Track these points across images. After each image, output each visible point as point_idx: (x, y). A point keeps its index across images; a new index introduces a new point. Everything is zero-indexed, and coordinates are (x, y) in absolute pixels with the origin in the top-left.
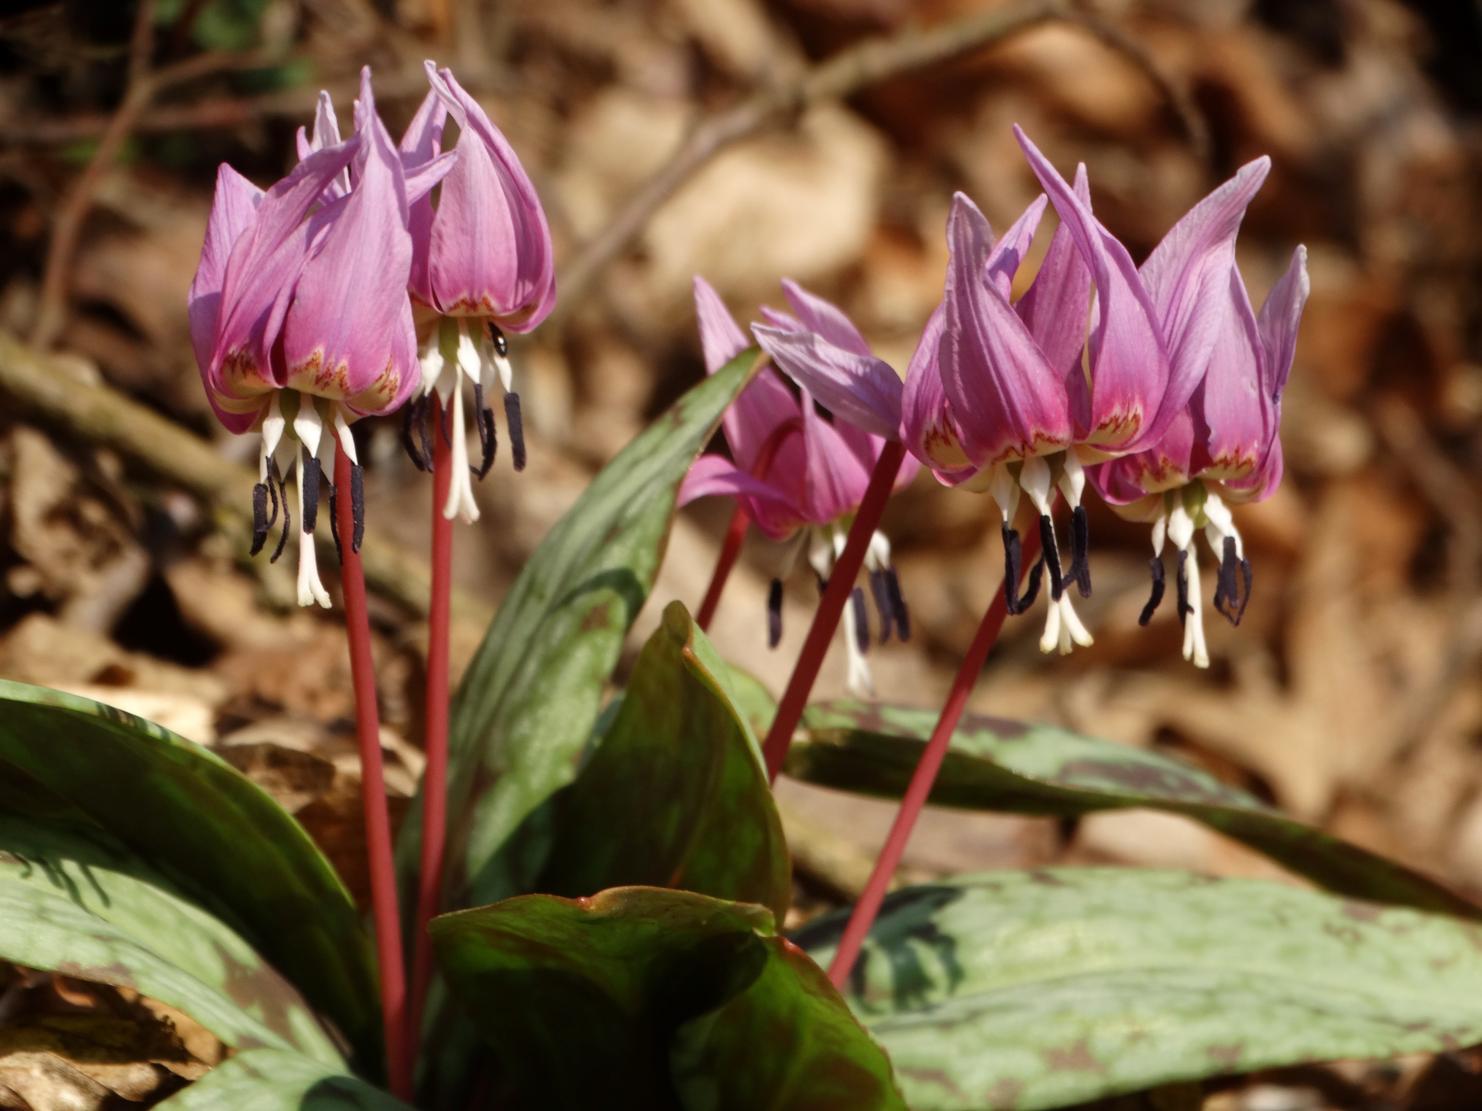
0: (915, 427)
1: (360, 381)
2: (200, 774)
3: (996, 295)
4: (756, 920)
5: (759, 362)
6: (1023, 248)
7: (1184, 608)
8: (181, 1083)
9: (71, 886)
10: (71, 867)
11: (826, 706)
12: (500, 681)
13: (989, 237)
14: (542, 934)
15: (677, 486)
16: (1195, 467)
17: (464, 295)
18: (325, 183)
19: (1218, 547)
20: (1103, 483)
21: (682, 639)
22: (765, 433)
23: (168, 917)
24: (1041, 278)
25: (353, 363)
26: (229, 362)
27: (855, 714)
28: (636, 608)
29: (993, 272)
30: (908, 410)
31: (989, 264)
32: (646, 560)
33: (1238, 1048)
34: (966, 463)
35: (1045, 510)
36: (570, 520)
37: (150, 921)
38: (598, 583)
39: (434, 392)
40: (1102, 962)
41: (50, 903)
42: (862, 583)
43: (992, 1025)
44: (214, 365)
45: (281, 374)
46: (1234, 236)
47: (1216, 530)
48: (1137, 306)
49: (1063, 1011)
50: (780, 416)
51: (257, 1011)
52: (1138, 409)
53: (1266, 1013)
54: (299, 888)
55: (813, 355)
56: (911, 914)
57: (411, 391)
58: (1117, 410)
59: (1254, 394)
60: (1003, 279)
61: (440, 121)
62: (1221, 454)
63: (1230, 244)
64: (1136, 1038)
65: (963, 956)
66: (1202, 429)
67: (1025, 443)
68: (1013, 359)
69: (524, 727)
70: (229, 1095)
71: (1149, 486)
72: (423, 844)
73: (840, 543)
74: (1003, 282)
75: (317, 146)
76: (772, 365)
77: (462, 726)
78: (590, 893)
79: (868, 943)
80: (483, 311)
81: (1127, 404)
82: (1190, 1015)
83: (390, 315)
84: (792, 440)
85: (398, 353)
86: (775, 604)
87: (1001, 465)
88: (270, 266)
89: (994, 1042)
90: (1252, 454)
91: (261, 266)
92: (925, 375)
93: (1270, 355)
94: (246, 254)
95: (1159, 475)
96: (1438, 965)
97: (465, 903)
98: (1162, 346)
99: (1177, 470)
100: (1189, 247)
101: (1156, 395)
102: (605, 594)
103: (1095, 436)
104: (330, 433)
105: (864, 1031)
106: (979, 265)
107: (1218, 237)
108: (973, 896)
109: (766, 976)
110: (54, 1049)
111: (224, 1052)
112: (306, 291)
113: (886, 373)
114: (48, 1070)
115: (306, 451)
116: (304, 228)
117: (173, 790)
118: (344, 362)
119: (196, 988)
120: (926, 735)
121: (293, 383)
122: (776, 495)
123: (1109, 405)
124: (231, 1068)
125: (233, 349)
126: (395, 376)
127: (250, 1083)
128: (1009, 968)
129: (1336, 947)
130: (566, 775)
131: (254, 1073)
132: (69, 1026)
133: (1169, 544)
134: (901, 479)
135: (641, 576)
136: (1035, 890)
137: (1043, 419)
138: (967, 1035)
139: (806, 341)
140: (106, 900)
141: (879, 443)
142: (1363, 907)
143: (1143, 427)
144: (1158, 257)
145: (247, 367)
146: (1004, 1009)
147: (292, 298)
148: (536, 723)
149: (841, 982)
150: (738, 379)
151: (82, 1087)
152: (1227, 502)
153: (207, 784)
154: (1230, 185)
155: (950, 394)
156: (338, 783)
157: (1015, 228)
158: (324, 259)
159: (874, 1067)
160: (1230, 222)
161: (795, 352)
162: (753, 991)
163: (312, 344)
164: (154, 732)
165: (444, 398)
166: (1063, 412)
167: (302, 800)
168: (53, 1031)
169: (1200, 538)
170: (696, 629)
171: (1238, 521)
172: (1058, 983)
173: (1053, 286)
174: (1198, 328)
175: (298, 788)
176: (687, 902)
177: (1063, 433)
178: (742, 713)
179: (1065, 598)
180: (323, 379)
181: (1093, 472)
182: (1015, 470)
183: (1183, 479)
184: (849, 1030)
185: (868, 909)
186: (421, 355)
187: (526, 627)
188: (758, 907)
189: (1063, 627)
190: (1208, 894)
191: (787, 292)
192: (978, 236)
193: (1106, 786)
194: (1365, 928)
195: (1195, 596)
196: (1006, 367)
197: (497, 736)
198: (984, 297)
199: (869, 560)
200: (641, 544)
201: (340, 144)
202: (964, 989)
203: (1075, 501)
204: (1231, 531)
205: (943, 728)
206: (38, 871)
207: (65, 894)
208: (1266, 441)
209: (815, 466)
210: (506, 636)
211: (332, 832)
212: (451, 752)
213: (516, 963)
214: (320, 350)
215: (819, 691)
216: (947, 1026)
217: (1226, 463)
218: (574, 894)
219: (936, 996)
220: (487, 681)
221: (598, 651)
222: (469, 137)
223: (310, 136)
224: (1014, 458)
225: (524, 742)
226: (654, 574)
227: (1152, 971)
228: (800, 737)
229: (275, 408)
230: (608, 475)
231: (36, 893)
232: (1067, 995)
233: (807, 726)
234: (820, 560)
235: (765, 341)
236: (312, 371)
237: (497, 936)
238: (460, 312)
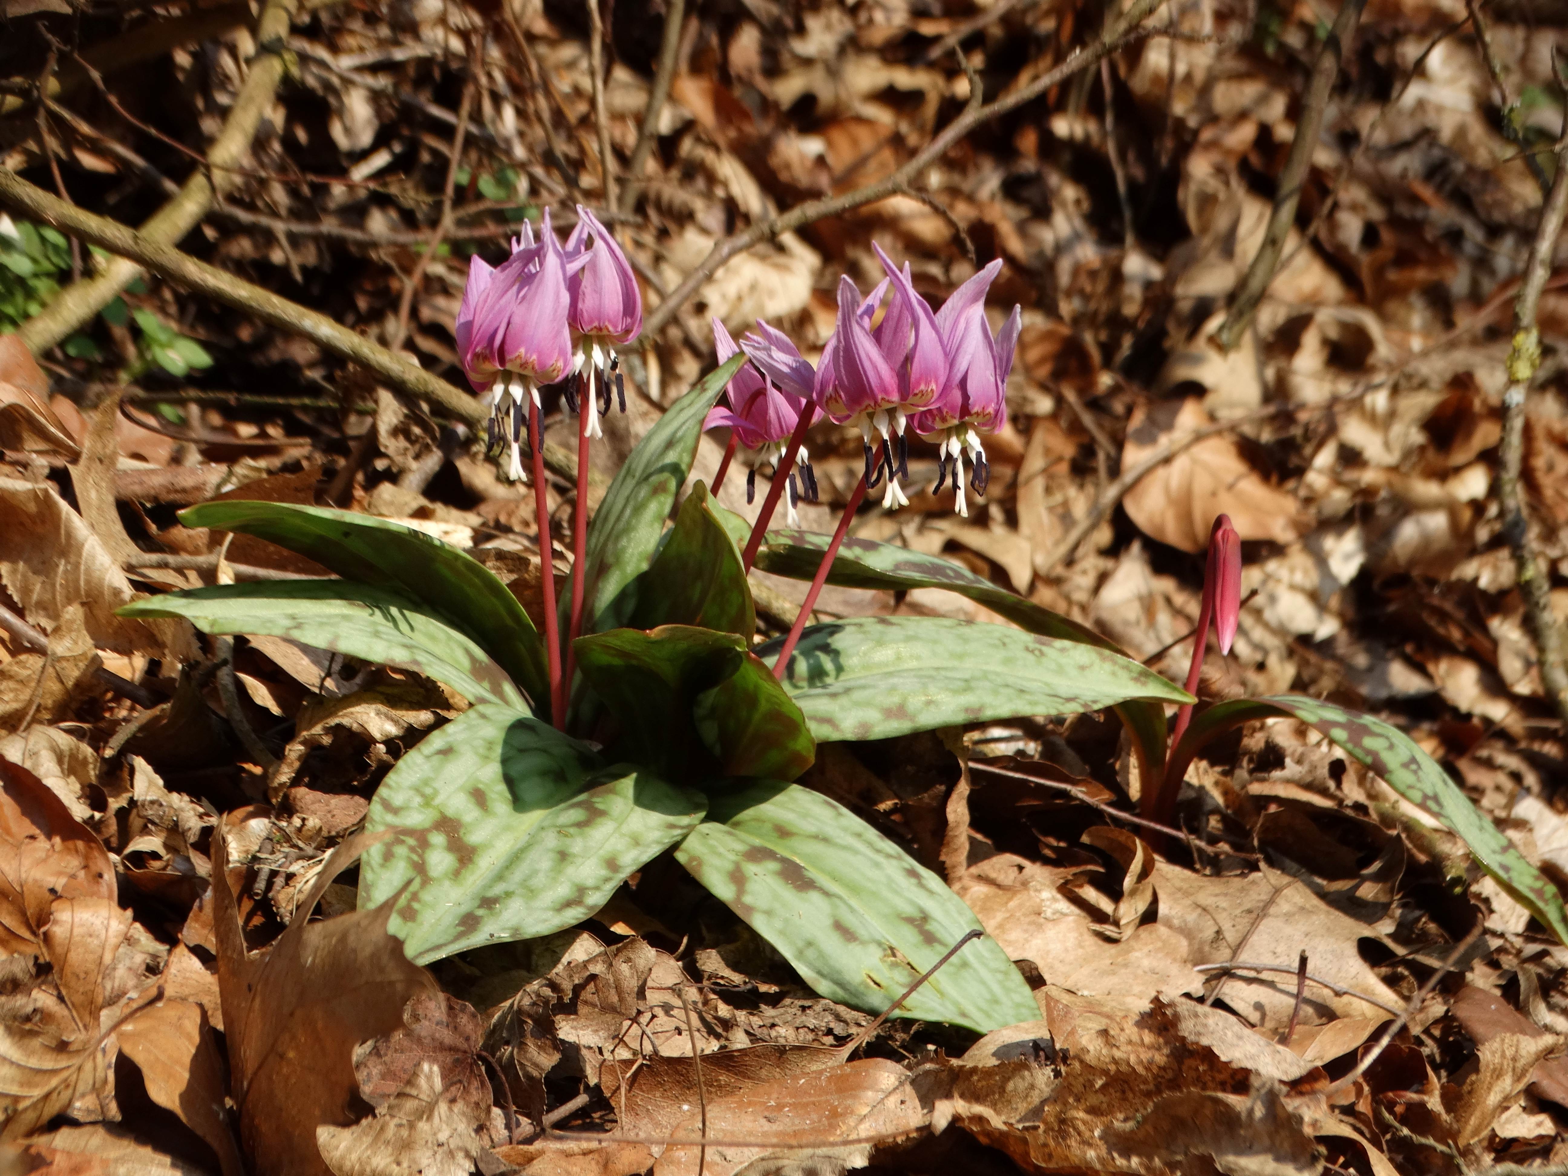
0: (821, 394)
1: (542, 366)
2: (459, 564)
3: (862, 327)
4: (737, 642)
5: (744, 360)
6: (877, 304)
7: (955, 486)
8: (447, 721)
9: (394, 621)
10: (394, 611)
11: (777, 533)
12: (612, 519)
13: (859, 297)
14: (628, 648)
15: (702, 422)
16: (962, 416)
17: (596, 324)
18: (526, 265)
19: (973, 457)
20: (916, 424)
21: (702, 498)
22: (747, 396)
23: (442, 636)
24: (886, 319)
25: (539, 357)
26: (476, 356)
27: (792, 537)
28: (681, 482)
29: (861, 317)
30: (817, 385)
31: (859, 312)
32: (686, 459)
33: (980, 709)
34: (847, 413)
35: (886, 437)
36: (649, 438)
37: (432, 638)
38: (662, 470)
39: (580, 373)
40: (914, 664)
41: (381, 628)
42: (794, 471)
43: (857, 695)
44: (469, 357)
45: (502, 362)
46: (983, 300)
47: (972, 448)
48: (934, 334)
49: (893, 689)
50: (754, 388)
51: (486, 684)
52: (933, 386)
53: (995, 692)
54: (509, 622)
55: (771, 357)
56: (817, 639)
57: (568, 371)
58: (922, 387)
59: (992, 379)
60: (866, 320)
61: (585, 236)
62: (975, 410)
63: (981, 304)
64: (929, 703)
65: (843, 660)
66: (966, 397)
67: (876, 402)
68: (870, 359)
69: (624, 542)
70: (470, 727)
71: (939, 425)
72: (573, 600)
73: (784, 451)
74: (866, 322)
75: (523, 246)
76: (751, 361)
77: (593, 541)
78: (651, 628)
79: (795, 653)
80: (605, 332)
81: (928, 383)
82: (956, 692)
83: (559, 333)
84: (760, 399)
85: (562, 353)
86: (751, 481)
87: (864, 413)
88: (497, 307)
89: (857, 704)
90: (991, 410)
91: (493, 307)
92: (827, 367)
93: (1001, 360)
94: (485, 301)
95: (944, 420)
96: (1082, 668)
97: (593, 630)
98: (946, 354)
99: (953, 417)
100: (960, 304)
101: (942, 379)
102: (666, 475)
103: (911, 400)
104: (527, 393)
105: (790, 699)
106: (854, 312)
107: (975, 300)
108: (848, 629)
109: (742, 669)
110: (382, 703)
111: (471, 705)
112: (516, 320)
113: (808, 367)
114: (378, 713)
115: (515, 402)
116: (515, 288)
117: (445, 572)
118: (534, 357)
119: (455, 672)
120: (826, 548)
121: (509, 367)
122: (752, 427)
123: (919, 384)
124: (472, 714)
125: (478, 349)
126: (560, 364)
127: (481, 721)
128: (866, 667)
129: (1030, 657)
130: (645, 566)
131: (483, 716)
132: (389, 690)
133: (949, 456)
134: (815, 419)
135: (684, 467)
136: (880, 627)
137: (885, 391)
138: (844, 701)
139: (767, 350)
140: (412, 628)
141: (804, 401)
142: (1045, 638)
143: (936, 395)
144: (945, 309)
145: (485, 358)
146: (863, 687)
147: (509, 324)
148: (629, 541)
149: (781, 674)
150: (734, 368)
151: (396, 722)
152: (977, 434)
153: (463, 569)
154: (982, 273)
155: (838, 377)
156: (531, 568)
157: (873, 294)
158: (525, 304)
159: (796, 716)
160: (982, 291)
161: (761, 355)
162: (735, 677)
163: (518, 348)
164: (437, 543)
165: (585, 376)
166: (895, 387)
167: (513, 577)
168: (382, 693)
169: (964, 451)
170: (710, 496)
171: (983, 444)
172: (891, 674)
173: (892, 323)
174: (964, 346)
175: (510, 571)
176: (701, 633)
177: (895, 398)
178: (733, 538)
179: (895, 481)
180: (524, 365)
181: (910, 418)
182: (871, 416)
183: (956, 422)
184: (783, 698)
185: (795, 635)
186: (574, 354)
187: (626, 492)
188: (738, 636)
189: (894, 495)
190: (966, 630)
191: (759, 324)
192: (853, 297)
193: (917, 576)
194: (1045, 649)
195: (961, 482)
196: (867, 364)
197: (610, 546)
198: (856, 329)
199: (798, 459)
200: (683, 451)
201: (533, 245)
202: (843, 677)
203: (901, 432)
204: (980, 449)
205: (833, 545)
206: (377, 612)
207: (391, 625)
208: (998, 404)
209: (771, 412)
210: (616, 497)
211: (527, 593)
212: (587, 554)
213: (617, 661)
214: (522, 350)
215: (772, 525)
216: (834, 695)
217: (977, 414)
218: (644, 628)
219: (829, 680)
220: (606, 519)
221: (662, 504)
222: (599, 243)
223: (518, 242)
224: (870, 410)
225: (624, 549)
226: (690, 466)
227: (937, 669)
228: (763, 548)
229: (499, 379)
230: (669, 415)
231: (375, 623)
232: (895, 680)
233: (767, 542)
234: (774, 460)
235: (746, 349)
236: (518, 361)
237: (606, 648)
238: (594, 333)
